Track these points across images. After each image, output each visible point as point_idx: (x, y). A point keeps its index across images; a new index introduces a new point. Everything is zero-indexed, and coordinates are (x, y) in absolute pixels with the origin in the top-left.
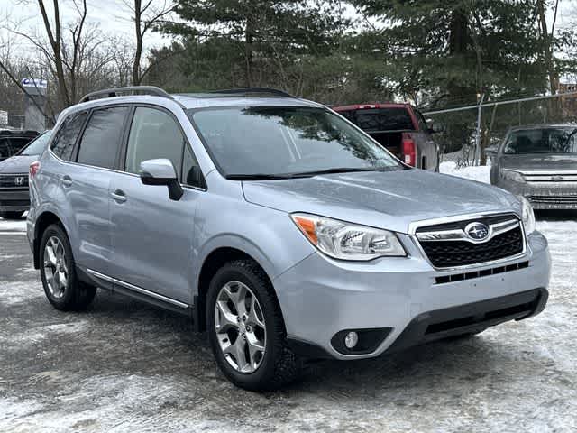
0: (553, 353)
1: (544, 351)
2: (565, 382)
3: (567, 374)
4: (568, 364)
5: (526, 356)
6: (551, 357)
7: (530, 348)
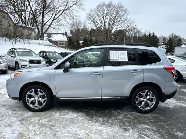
0: (8, 112)
1: (10, 112)
2: (4, 105)
3: (4, 107)
4: (3, 110)
5: (14, 109)
6: (8, 110)
7: (14, 112)
